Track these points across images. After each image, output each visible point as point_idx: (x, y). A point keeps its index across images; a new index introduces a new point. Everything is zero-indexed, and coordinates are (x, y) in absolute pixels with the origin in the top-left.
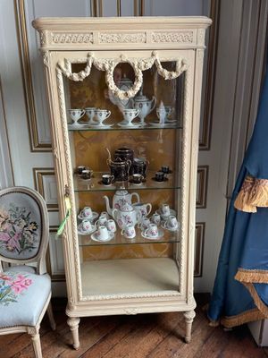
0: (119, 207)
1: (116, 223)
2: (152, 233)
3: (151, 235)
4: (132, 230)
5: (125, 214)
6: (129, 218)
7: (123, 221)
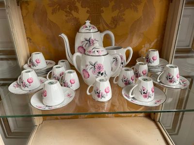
0: (83, 50)
1: (79, 75)
2: (146, 95)
3: (141, 97)
4: (105, 86)
5: (93, 60)
6: (100, 67)
7: (90, 72)
